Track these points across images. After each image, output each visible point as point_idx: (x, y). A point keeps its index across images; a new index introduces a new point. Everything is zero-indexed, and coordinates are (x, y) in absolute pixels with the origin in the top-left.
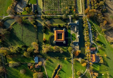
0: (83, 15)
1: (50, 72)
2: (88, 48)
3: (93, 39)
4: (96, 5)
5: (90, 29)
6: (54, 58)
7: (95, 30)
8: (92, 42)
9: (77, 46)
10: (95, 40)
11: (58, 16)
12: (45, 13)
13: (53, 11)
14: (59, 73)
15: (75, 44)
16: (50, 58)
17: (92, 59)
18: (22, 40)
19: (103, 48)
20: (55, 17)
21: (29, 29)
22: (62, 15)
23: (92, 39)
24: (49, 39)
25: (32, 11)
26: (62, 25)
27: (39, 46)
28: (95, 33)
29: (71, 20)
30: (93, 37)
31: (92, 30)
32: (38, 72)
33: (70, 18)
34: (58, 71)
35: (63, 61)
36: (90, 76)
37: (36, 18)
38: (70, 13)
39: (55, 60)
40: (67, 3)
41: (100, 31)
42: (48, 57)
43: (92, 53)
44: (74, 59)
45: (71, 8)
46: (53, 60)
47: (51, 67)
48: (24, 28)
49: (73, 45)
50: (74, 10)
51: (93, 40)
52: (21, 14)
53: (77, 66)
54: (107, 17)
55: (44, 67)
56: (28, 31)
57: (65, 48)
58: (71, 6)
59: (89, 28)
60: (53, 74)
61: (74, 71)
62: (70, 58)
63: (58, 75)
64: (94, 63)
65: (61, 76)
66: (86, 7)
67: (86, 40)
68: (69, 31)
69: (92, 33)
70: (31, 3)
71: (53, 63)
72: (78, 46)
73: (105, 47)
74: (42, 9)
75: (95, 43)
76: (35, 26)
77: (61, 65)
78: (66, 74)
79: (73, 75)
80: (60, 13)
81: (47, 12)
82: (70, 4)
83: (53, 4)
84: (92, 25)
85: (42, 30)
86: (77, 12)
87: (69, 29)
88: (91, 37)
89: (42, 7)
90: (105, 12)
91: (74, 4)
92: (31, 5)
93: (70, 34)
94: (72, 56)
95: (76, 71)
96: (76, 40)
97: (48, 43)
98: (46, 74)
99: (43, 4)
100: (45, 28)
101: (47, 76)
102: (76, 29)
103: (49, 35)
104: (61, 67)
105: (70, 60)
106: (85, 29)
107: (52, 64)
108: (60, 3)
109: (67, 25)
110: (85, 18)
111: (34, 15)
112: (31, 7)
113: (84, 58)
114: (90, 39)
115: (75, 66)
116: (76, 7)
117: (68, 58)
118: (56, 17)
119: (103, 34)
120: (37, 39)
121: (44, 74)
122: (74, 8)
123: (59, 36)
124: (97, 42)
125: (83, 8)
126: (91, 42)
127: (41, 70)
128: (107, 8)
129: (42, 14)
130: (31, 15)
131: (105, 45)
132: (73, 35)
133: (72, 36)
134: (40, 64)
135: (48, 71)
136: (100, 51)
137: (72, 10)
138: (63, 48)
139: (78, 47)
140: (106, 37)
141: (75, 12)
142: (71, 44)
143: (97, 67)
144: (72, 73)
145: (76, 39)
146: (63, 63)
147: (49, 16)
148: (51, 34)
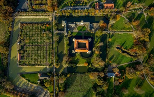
0: (54, 16)
1: (125, 59)
2: (97, 11)
3: (84, 6)
5: (72, 7)
6: (108, 54)
7: (72, 2)
8: (87, 7)
9: (93, 26)
10: (86, 3)
11: (54, 47)
12: (51, 64)
13: (48, 52)
14: (126, 48)
15: (91, 28)
16: (108, 58)
17: (110, 8)
18: (86, 92)
21: (71, 84)
22: (53, 42)
23: (84, 7)
25: (49, 79)
26: (66, 42)
27: (92, 71)
29: (60, 31)
30: (82, 5)
31: (74, 6)
32: (125, 74)
33: (58, 32)
34: (123, 49)
35: (112, 43)
36: (129, 12)
37: (57, 75)
38: (50, 32)
39: (110, 52)
40: (38, 34)
42: (107, 61)
43: (103, 7)
44: (111, 30)
45: (44, 30)
46: (110, 56)
47: (119, 59)
48: (71, 89)
49: (93, 30)
50: (47, 26)
51: (86, 5)
53: (117, 27)
55: (118, 66)
56: (74, 84)
57: (95, 40)
58: (41, 30)
59: (70, 9)
60: (128, 56)
61: (124, 30)
62: (108, 35)
63: (128, 50)
64: (115, 7)
65: (130, 47)
66: (43, 11)
67: (87, 14)
68: (74, 35)
69: (77, 6)
70: (38, 80)
71: (114, 55)
72: (94, 24)
74: (45, 67)
75: (90, 4)
76: (68, 76)
77: (117, 46)
78: (127, 40)
79: (128, 32)
80: (51, 44)
81: (49, 60)
83: (39, 52)
84: (66, 5)
85: (74, 67)
86: (49, 23)
87: (72, 33)
88: (81, 7)
89: (42, 67)
92: (39, 80)
93: (78, 33)
94: (106, 32)
95: (124, 28)
96: (85, 26)
97: (90, 60)
98: (127, 63)
99: (39, 65)
100: (71, 62)
101: (130, 63)
102: (73, 25)
103: (79, 59)
104: (118, 46)
105: (111, 35)
106: (73, 14)
107: (114, 57)
108: (38, 43)
109: (66, 36)
110: (58, 12)
111: (53, 77)
112: (43, 80)
113: (109, 17)
114: (84, 9)
115: (118, 29)
116: (42, 23)
117: (108, 37)
118: (56, 49)
120: (84, 73)
121: (127, 66)
122: (45, 25)
123: (81, 46)
124: (89, 1)
125: (44, 14)
126: (88, 9)
127: (123, 70)
129: (52, 66)
130: (54, 80)
132: (79, 30)
133: (81, 30)
134: (116, 71)
135: (123, 61)
137: (46, 28)
138: (96, 42)
141: (49, 25)
142: (92, 32)
143: (119, 3)
144: (126, 34)
145: (84, 27)
146: (114, 44)
147: (54, 58)
148: (78, 57)
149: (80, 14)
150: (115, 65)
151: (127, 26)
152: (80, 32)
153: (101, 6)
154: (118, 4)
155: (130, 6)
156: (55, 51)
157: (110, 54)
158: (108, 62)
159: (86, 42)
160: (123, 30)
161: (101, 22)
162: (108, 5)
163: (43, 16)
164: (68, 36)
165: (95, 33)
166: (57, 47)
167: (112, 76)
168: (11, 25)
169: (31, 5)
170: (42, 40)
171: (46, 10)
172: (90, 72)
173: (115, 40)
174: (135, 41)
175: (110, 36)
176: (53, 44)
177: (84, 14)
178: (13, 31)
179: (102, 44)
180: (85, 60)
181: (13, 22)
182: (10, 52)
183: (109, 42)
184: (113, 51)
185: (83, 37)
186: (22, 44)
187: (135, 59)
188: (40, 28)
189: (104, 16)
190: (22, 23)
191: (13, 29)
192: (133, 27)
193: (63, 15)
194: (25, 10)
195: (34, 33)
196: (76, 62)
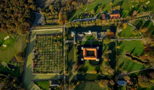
0: (64, 28)
1: (136, 66)
2: (104, 22)
4: (53, 13)
5: (80, 20)
6: (117, 61)
7: (80, 15)
8: (95, 18)
9: (100, 35)
10: (93, 15)
11: (64, 55)
12: (62, 71)
13: (59, 61)
14: (136, 55)
15: (99, 36)
16: (117, 65)
17: (116, 18)
19: (102, 6)
23: (91, 18)
24: (93, 66)
25: (59, 86)
26: (75, 51)
27: (102, 79)
29: (70, 41)
31: (81, 18)
32: (138, 82)
33: (68, 41)
34: (133, 56)
35: (120, 50)
36: (136, 20)
37: (67, 82)
38: (61, 42)
39: (120, 59)
40: (50, 44)
41: (82, 10)
42: (116, 68)
44: (118, 38)
45: (56, 41)
46: (119, 63)
47: (129, 66)
49: (100, 38)
50: (58, 36)
51: (93, 17)
53: (125, 35)
54: (66, 3)
55: (130, 74)
57: (104, 48)
58: (53, 41)
59: (79, 21)
60: (139, 63)
61: (133, 38)
62: (116, 43)
63: (139, 57)
64: (121, 17)
65: (140, 53)
66: (55, 24)
67: (94, 24)
68: (83, 43)
69: (85, 18)
70: (49, 87)
71: (123, 63)
72: (101, 33)
73: (101, 5)
74: (56, 74)
75: (97, 15)
76: (78, 83)
77: (126, 53)
78: (136, 47)
79: (137, 39)
80: (62, 53)
81: (60, 68)
82: (52, 41)
83: (51, 60)
84: (75, 18)
85: (83, 74)
86: (60, 34)
87: (80, 42)
88: (89, 19)
89: (53, 74)
90: (61, 4)
91: (52, 37)
92: (51, 87)
93: (86, 42)
94: (114, 40)
95: (132, 35)
96: (93, 35)
97: (99, 67)
98: (138, 71)
99: (50, 72)
100: (80, 70)
101: (141, 70)
102: (81, 35)
103: (88, 67)
104: (128, 53)
105: (119, 42)
106: (81, 25)
107: (124, 64)
108: (50, 52)
109: (76, 45)
110: (68, 25)
111: (63, 84)
112: (54, 87)
113: (116, 26)
114: (92, 20)
115: (126, 36)
116: (54, 35)
117: (116, 45)
118: (66, 57)
119: (86, 7)
120: (93, 81)
121: (139, 74)
122: (56, 36)
123: (89, 54)
124: (96, 13)
125: (55, 27)
126: (95, 19)
128: (55, 3)
129: (62, 74)
130: (64, 88)
131: (99, 4)
132: (88, 39)
133: (89, 39)
134: (128, 79)
135: (134, 69)
136: (105, 9)
137: (58, 39)
138: (105, 50)
140: (89, 3)
141: (60, 35)
142: (99, 41)
143: (125, 12)
144: (134, 41)
145: (92, 36)
146: (123, 51)
147: (64, 66)
148: (87, 64)
149: (87, 25)
150: (125, 72)
151: (134, 34)
152: (89, 41)
153: (108, 17)
154: (124, 14)
155: (136, 15)
156: (65, 59)
157: (120, 61)
158: (118, 70)
159: (95, 50)
160: (131, 38)
161: (108, 30)
162: (114, 15)
163: (55, 28)
164: (77, 45)
165: (103, 41)
166: (68, 55)
167: (123, 84)
168: (28, 38)
169: (45, 20)
170: (54, 50)
171: (57, 23)
172: (100, 80)
173: (123, 47)
174: (145, 47)
175: (118, 44)
176: (63, 52)
177: (91, 25)
178: (29, 42)
179: (110, 52)
180: (94, 68)
181: (30, 35)
182: (26, 61)
183: (117, 49)
184: (123, 58)
185: (91, 46)
186: (36, 54)
187: (147, 67)
188: (52, 39)
189: (111, 25)
190: (37, 35)
191: (30, 41)
192: (142, 34)
193: (72, 27)
194: (40, 25)
195: (46, 43)
196: (85, 70)
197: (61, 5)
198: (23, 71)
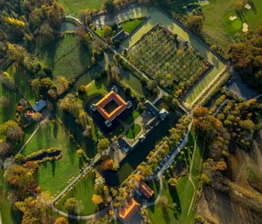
0: (188, 112)
1: (35, 146)
3: (165, 171)
4: (232, 117)
5: (179, 150)
6: (66, 131)
7: (187, 158)
8: (159, 174)
9: (123, 151)
10: (167, 178)
11: (143, 75)
12: (126, 55)
14: (44, 163)
15: (123, 145)
16: (61, 124)
18: (56, 60)
19: (171, 213)
20: (136, 74)
21: (81, 55)
23: (164, 168)
24: (93, 95)
26: (135, 93)
28: (181, 165)
29: (157, 100)
30: (169, 169)
31: (179, 154)
33: (160, 96)
34: (47, 158)
35: (73, 152)
38: (168, 88)
39: (64, 136)
40: (178, 70)
41: (196, 172)
42: (59, 120)
43: (135, 197)
45: (176, 83)
46: (61, 131)
47: (44, 139)
48: (77, 49)
50: (180, 91)
51: (163, 174)
52: (95, 29)
53: (85, 186)
54: (238, 160)
55: (37, 127)
56: (78, 57)
57: (100, 133)
58: (181, 79)
59: (179, 145)
60: (34, 154)
62: (87, 159)
63: (39, 163)
68: (136, 113)
69: (175, 159)
71: (55, 136)
73: (175, 215)
74: (130, 47)
75: (161, 184)
76: (93, 58)
77: (61, 154)
78: (52, 179)
79: (60, 195)
80: (150, 74)
81: (132, 56)
82: (182, 76)
83: (153, 54)
84: (190, 143)
85: (96, 74)
86: (182, 97)
88: (167, 164)
90: (244, 149)
91: (189, 82)
92: (120, 29)
93: (133, 121)
94: (96, 160)
95: (72, 195)
96: (133, 140)
98: (27, 142)
101: (24, 147)
103: (98, 88)
104: (59, 156)
105: (84, 163)
107: (53, 135)
108: (166, 61)
110: (189, 122)
113: (112, 188)
114: (161, 167)
115: (81, 184)
116: (189, 89)
117: (85, 155)
118: (138, 76)
119: (197, 184)
120: (77, 79)
121: (24, 137)
122: (183, 88)
124: (167, 186)
125: (202, 101)
126: (156, 173)
127: (27, 127)
128: (255, 143)
129: (123, 52)
130: (105, 41)
131: (180, 211)
132: (135, 127)
133: (133, 128)
135: (35, 140)
136: (158, 210)
137: (177, 87)
138: (96, 131)
139: (122, 156)
140: (198, 199)
141: (180, 95)
144: (62, 189)
145: (134, 137)
146: (69, 154)
147: (130, 64)
148: (103, 90)
152: (131, 125)
153: (141, 197)
156: (137, 71)
157: (62, 134)
158: (56, 119)
161: (116, 165)
164: (140, 103)
166: (139, 79)
168: (219, 52)
170: (165, 68)
172: (70, 85)
173: (72, 160)
174: (39, 188)
175: (84, 158)
176: (149, 77)
178: (209, 50)
181: (222, 59)
183: (78, 149)
184: (61, 142)
185: (120, 121)
186: (181, 44)
188: (185, 79)
190: (211, 67)
191: (211, 51)
192: (58, 214)
196: (98, 83)
197: (240, 147)
198: (172, 16)
